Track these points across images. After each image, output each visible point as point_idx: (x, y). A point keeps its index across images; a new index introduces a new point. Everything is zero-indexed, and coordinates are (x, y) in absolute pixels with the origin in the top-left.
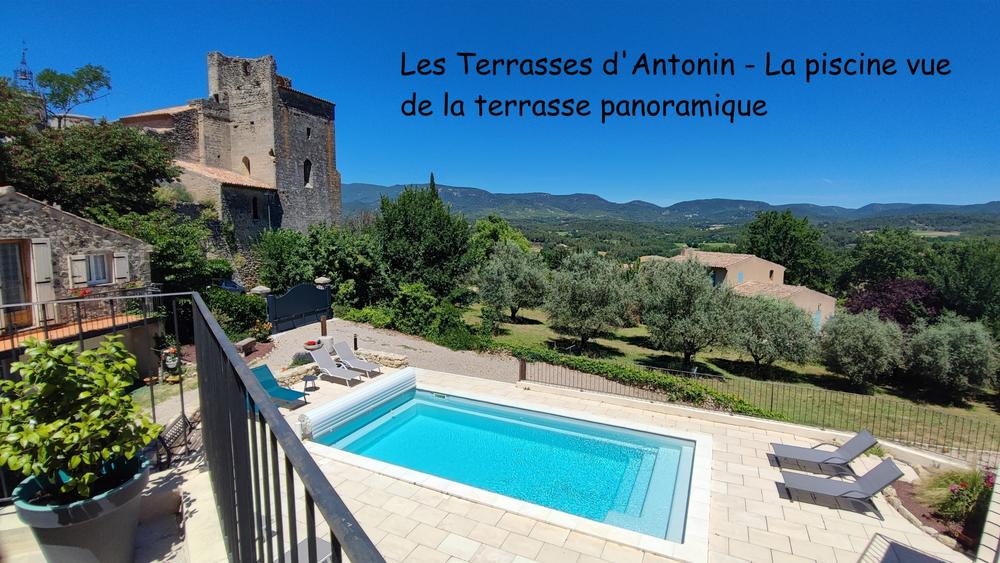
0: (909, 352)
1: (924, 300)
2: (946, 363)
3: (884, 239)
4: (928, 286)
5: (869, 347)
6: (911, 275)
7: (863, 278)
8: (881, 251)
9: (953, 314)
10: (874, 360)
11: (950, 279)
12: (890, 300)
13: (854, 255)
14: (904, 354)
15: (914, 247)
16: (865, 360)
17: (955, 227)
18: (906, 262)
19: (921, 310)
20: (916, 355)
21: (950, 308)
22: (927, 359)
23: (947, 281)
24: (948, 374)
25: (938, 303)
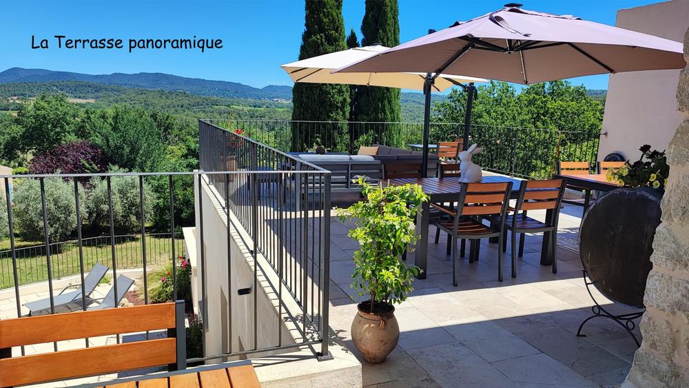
0: (92, 205)
1: (93, 159)
2: (119, 208)
3: (46, 105)
4: (94, 146)
5: (59, 207)
6: (72, 138)
7: (30, 145)
8: (44, 118)
9: (116, 167)
10: (66, 218)
11: (110, 138)
12: (67, 163)
13: (17, 122)
14: (88, 207)
15: (71, 112)
16: (59, 219)
17: (90, 95)
18: (67, 128)
19: (93, 168)
20: (97, 206)
21: (114, 164)
22: (105, 207)
23: (108, 141)
24: (122, 216)
25: (105, 159)
